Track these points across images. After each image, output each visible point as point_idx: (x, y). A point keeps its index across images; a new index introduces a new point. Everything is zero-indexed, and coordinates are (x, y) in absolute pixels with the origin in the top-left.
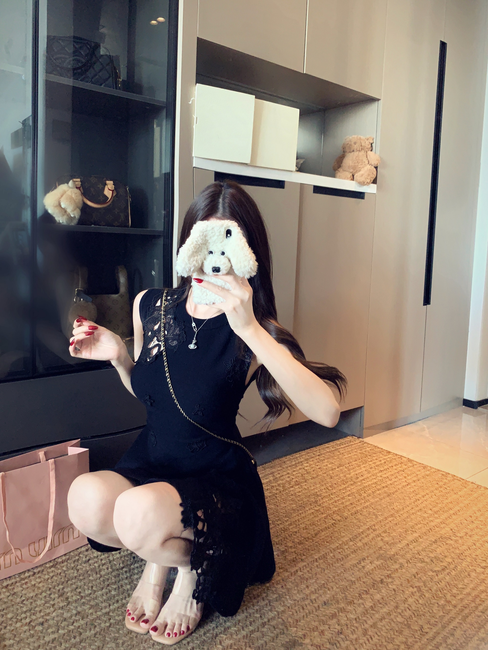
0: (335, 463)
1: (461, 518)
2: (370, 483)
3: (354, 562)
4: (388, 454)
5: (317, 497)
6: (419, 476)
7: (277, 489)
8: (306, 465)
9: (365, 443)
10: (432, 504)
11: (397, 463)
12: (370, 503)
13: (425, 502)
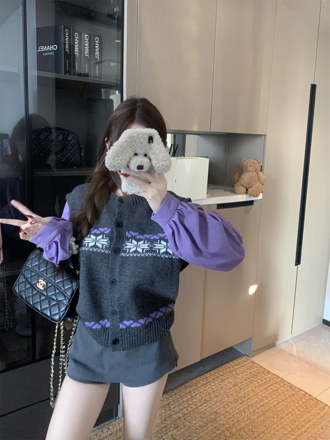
0: (233, 383)
1: (310, 435)
2: (253, 402)
4: (268, 374)
5: (216, 415)
6: (286, 395)
7: (191, 407)
8: (212, 384)
9: (254, 363)
10: (291, 422)
11: (273, 383)
12: (251, 420)
13: (287, 420)
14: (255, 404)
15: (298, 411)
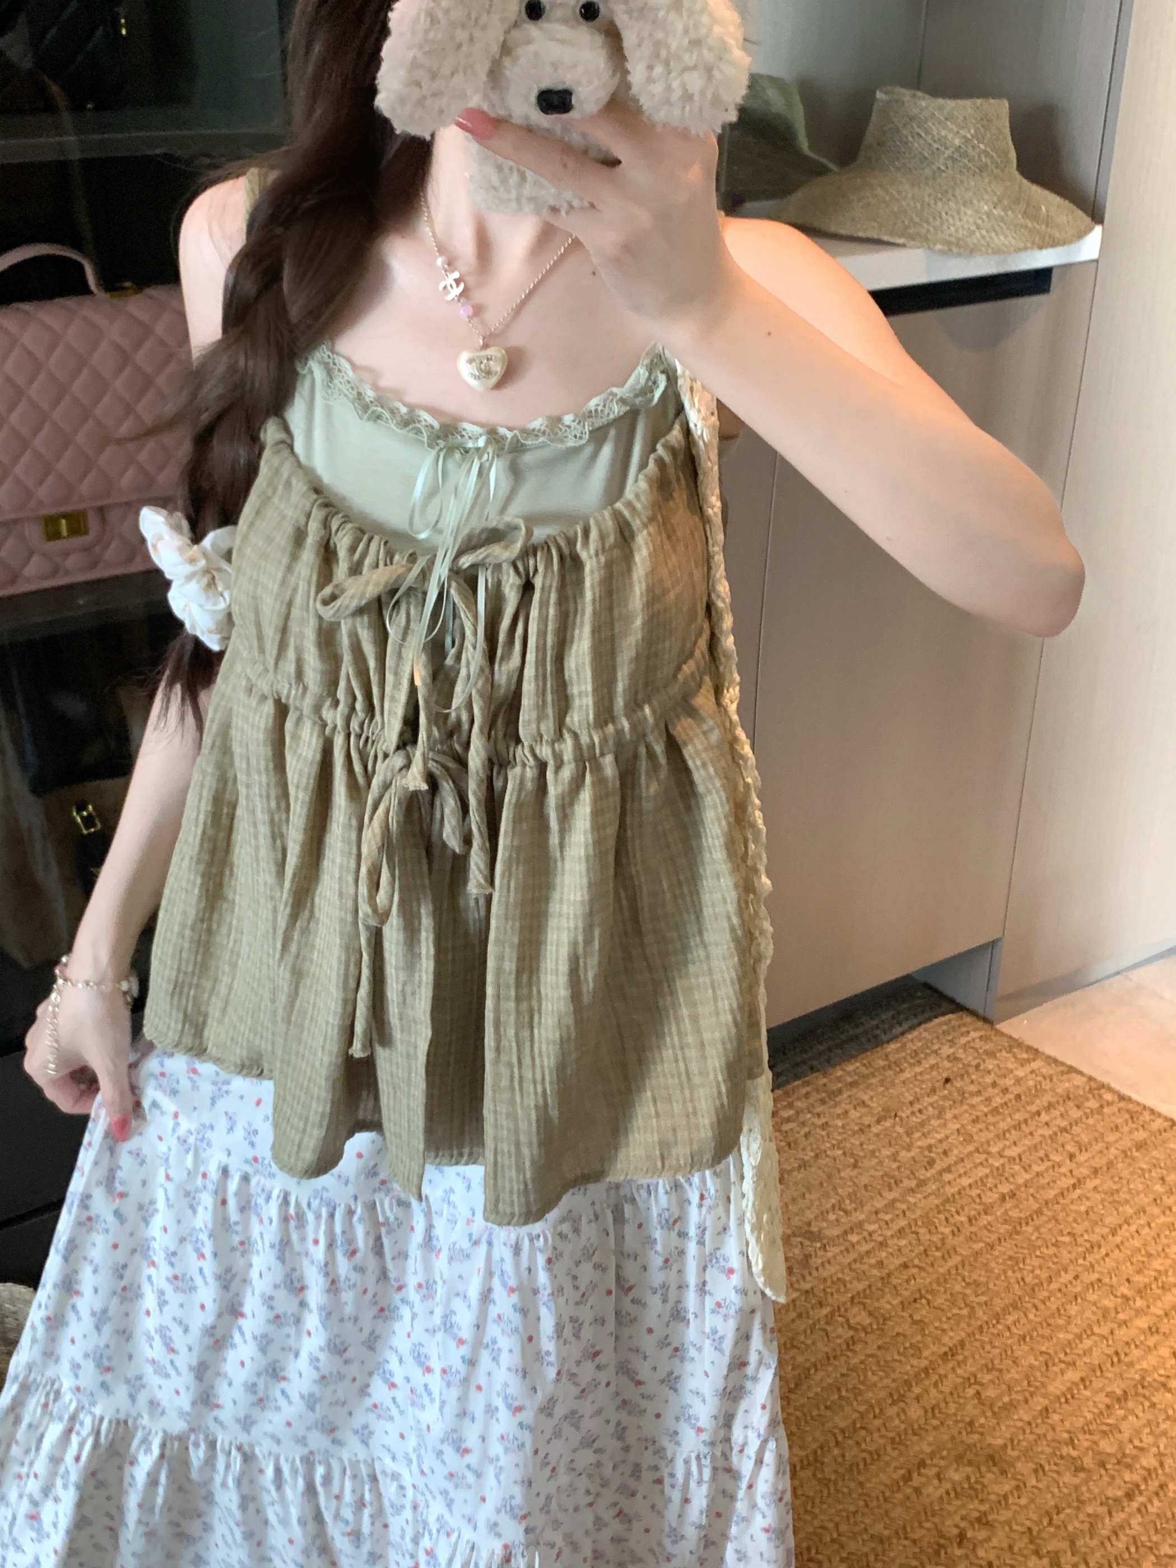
0: (874, 1105)
2: (965, 1181)
3: (895, 1476)
5: (808, 1243)
6: (1113, 1151)
10: (1134, 1260)
11: (1054, 1100)
12: (958, 1259)
13: (1117, 1251)
14: (974, 1192)
15: (1164, 1213)
